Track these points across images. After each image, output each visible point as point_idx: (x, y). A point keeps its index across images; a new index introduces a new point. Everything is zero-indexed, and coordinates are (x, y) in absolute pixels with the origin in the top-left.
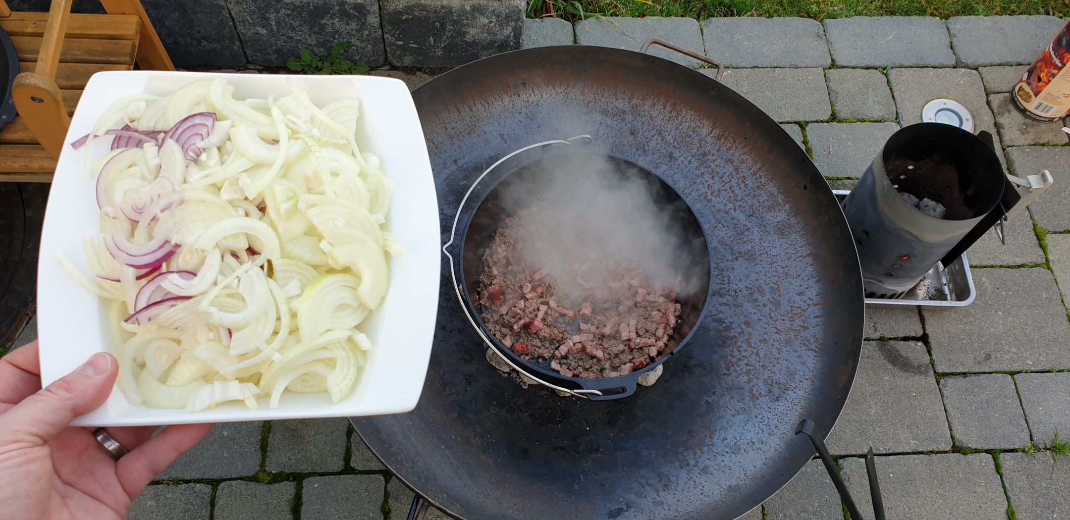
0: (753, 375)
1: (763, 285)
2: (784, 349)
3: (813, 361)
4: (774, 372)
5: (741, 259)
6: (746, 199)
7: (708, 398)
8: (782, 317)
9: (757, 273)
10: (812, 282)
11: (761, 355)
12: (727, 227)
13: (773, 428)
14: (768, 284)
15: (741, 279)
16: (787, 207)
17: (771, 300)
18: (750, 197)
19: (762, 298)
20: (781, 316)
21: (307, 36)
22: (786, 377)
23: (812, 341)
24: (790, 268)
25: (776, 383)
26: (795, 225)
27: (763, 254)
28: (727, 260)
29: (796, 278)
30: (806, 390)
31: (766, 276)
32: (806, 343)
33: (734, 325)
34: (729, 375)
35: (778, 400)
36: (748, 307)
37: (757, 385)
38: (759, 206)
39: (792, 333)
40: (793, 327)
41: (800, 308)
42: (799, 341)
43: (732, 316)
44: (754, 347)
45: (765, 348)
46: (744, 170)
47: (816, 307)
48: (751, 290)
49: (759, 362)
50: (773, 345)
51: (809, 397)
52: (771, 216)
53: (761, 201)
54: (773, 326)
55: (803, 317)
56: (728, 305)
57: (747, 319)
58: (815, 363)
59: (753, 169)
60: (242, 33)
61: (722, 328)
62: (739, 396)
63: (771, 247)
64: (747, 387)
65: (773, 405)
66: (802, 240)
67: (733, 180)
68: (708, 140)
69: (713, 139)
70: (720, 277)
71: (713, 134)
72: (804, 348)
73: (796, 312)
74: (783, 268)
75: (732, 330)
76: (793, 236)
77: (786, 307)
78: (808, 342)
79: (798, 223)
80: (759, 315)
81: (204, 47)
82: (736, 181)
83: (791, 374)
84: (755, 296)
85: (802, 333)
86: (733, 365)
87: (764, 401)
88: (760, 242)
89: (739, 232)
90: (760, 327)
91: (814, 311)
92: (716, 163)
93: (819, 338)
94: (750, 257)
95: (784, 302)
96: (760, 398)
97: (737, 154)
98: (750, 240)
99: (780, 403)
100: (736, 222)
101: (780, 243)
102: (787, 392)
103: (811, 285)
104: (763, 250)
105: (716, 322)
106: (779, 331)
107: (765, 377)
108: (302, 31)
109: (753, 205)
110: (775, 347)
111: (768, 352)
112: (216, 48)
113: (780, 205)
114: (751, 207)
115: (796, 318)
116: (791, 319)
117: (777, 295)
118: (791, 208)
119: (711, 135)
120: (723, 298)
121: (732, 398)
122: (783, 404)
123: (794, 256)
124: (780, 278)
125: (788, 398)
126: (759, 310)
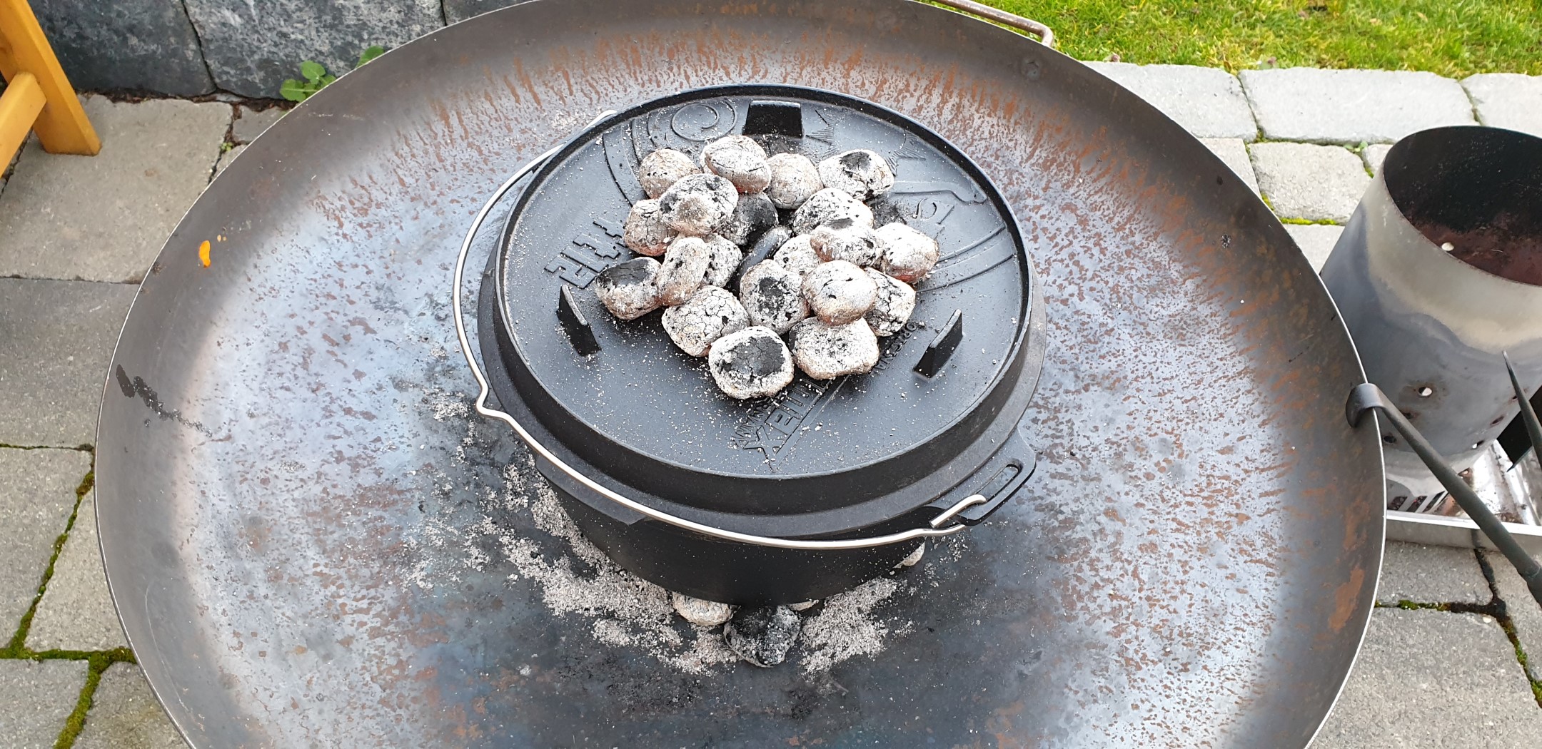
0: (1128, 619)
1: (1144, 437)
2: (1195, 564)
3: (1265, 585)
4: (1175, 612)
5: (1096, 387)
6: (1103, 276)
7: (1022, 668)
8: (1189, 499)
9: (1130, 414)
10: (1251, 426)
11: (1144, 577)
12: (1066, 327)
13: (1177, 732)
14: (1156, 434)
15: (1096, 428)
16: (1190, 285)
17: (1164, 464)
18: (1111, 272)
19: (1143, 463)
20: (1185, 495)
21: (314, 33)
22: (1203, 621)
23: (1259, 543)
24: (1203, 402)
25: (1180, 634)
26: (1208, 319)
27: (1143, 377)
28: (1067, 392)
29: (1215, 420)
30: (1253, 647)
31: (1150, 419)
32: (1245, 547)
33: (1082, 518)
34: (1070, 619)
35: (1186, 670)
36: (1114, 481)
37: (1137, 638)
38: (1132, 288)
39: (1213, 530)
40: (1213, 517)
41: (1227, 478)
42: (1230, 545)
43: (1077, 500)
44: (1127, 560)
45: (1153, 562)
46: (1097, 223)
47: (1264, 474)
48: (1119, 446)
49: (1140, 590)
50: (1170, 555)
51: (1260, 660)
52: (1157, 306)
53: (1134, 278)
54: (1168, 516)
55: (1236, 497)
56: (1071, 478)
57: (1110, 504)
58: (1270, 588)
59: (1116, 220)
60: (197, 21)
61: (1056, 524)
62: (1093, 663)
63: (1158, 364)
64: (1114, 643)
65: (1175, 681)
66: (1224, 346)
67: (1075, 242)
68: (1026, 170)
69: (1035, 168)
70: (1053, 424)
71: (1035, 158)
72: (1241, 559)
73: (1219, 487)
74: (1186, 401)
75: (1078, 528)
76: (1204, 340)
77: (1197, 477)
78: (1251, 546)
79: (1213, 315)
80: (1138, 496)
81: (133, 50)
82: (1082, 244)
83: (1216, 615)
84: (1129, 458)
85: (1236, 529)
86: (1080, 598)
87: (1154, 674)
88: (1135, 354)
89: (1090, 337)
90: (1140, 519)
91: (1260, 483)
92: (1041, 213)
93: (1276, 537)
94: (1113, 384)
95: (1191, 468)
96: (1144, 666)
97: (1083, 195)
98: (1113, 351)
99: (1191, 676)
100: (1085, 318)
101: (1177, 354)
102: (1206, 652)
103: (1248, 432)
104: (1141, 370)
105: (1043, 510)
106: (1181, 527)
107: (1155, 621)
108: (303, 22)
109: (1117, 285)
110: (1176, 558)
111: (1159, 571)
112: (154, 52)
113: (1174, 282)
114: (1114, 290)
115: (1221, 498)
116: (1209, 502)
117: (1176, 455)
118: (1198, 286)
119: (1032, 161)
120: (1058, 463)
121: (1079, 666)
122: (1199, 678)
123: (1208, 379)
124: (1181, 421)
125: (1210, 665)
126: (1137, 486)
